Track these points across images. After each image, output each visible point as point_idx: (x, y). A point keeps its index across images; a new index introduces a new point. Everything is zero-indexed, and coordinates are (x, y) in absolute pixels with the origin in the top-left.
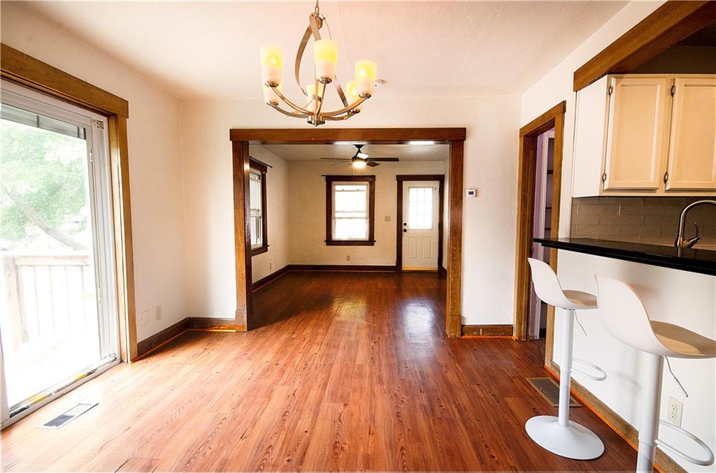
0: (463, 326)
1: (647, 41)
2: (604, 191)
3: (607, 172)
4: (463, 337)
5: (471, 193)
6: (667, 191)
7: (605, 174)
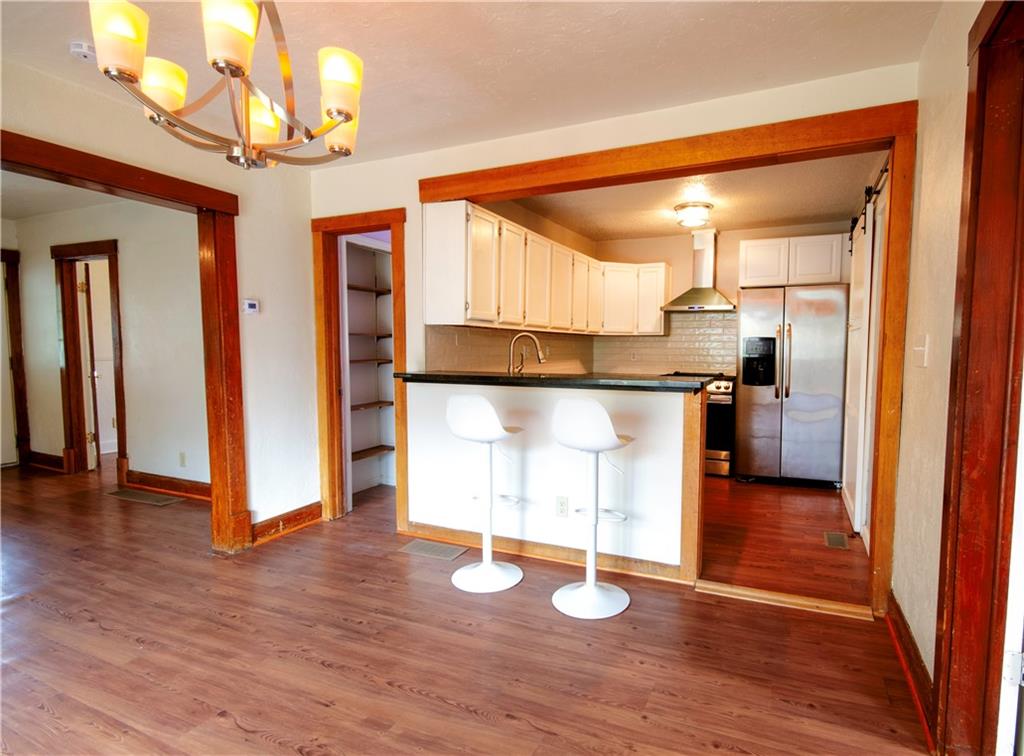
0: (254, 526)
1: (513, 188)
2: (467, 320)
3: (469, 301)
4: (256, 544)
5: (252, 306)
6: (500, 323)
7: (467, 303)
